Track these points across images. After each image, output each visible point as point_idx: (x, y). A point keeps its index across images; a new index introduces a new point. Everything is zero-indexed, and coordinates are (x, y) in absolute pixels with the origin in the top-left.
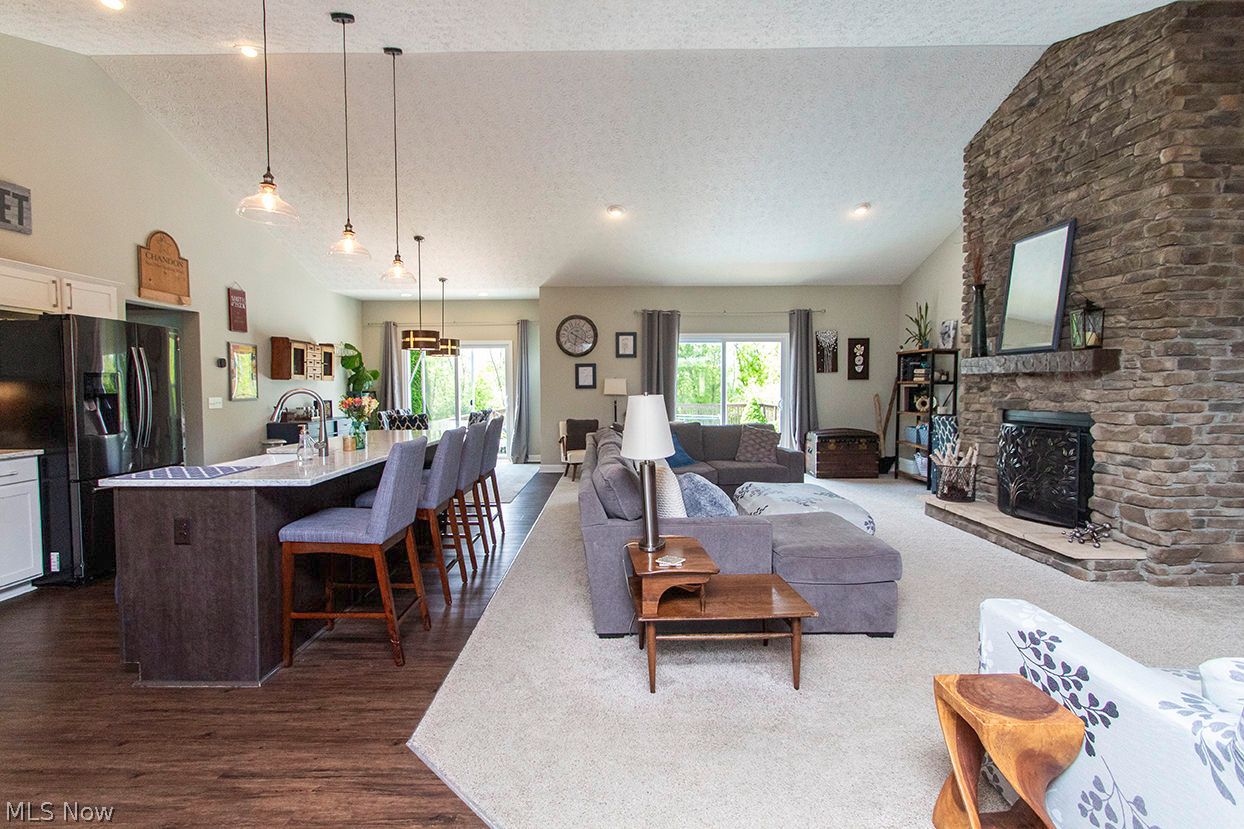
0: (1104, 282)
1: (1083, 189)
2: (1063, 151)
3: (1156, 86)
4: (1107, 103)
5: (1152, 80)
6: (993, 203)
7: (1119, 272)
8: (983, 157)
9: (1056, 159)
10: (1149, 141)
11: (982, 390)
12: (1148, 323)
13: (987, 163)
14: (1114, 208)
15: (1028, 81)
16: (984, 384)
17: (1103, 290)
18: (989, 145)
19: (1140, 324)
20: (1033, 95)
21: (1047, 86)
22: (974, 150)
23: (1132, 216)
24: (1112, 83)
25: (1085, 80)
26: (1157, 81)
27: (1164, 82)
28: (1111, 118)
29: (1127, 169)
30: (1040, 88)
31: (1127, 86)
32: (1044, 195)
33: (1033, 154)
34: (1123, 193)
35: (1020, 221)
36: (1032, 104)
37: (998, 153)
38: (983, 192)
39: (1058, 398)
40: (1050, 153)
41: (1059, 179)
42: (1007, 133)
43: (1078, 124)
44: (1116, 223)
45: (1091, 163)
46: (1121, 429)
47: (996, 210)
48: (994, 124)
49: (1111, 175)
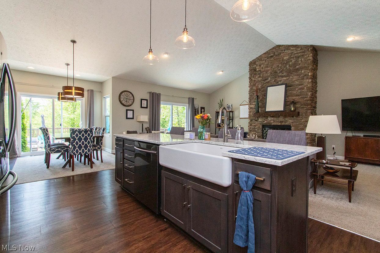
0: (294, 98)
1: (288, 77)
2: (281, 68)
3: (307, 60)
4: (294, 61)
5: (307, 58)
6: (259, 77)
7: (299, 96)
8: (255, 66)
9: (279, 70)
10: (306, 70)
11: (256, 120)
12: (306, 106)
13: (257, 67)
14: (297, 83)
15: (270, 51)
16: (257, 119)
17: (294, 99)
18: (257, 63)
19: (305, 107)
20: (272, 55)
21: (276, 53)
22: (252, 64)
23: (302, 85)
24: (296, 57)
25: (288, 55)
26: (308, 59)
27: (309, 60)
28: (295, 64)
29: (300, 75)
30: (274, 53)
31: (300, 58)
32: (276, 77)
33: (272, 68)
34: (299, 80)
35: (268, 82)
36: (272, 57)
37: (260, 66)
38: (255, 74)
39: (281, 122)
40: (278, 68)
41: (281, 74)
42: (264, 62)
43: (286, 64)
44: (297, 86)
45: (289, 73)
46: (299, 128)
47: (260, 79)
48: (260, 58)
49: (296, 76)
